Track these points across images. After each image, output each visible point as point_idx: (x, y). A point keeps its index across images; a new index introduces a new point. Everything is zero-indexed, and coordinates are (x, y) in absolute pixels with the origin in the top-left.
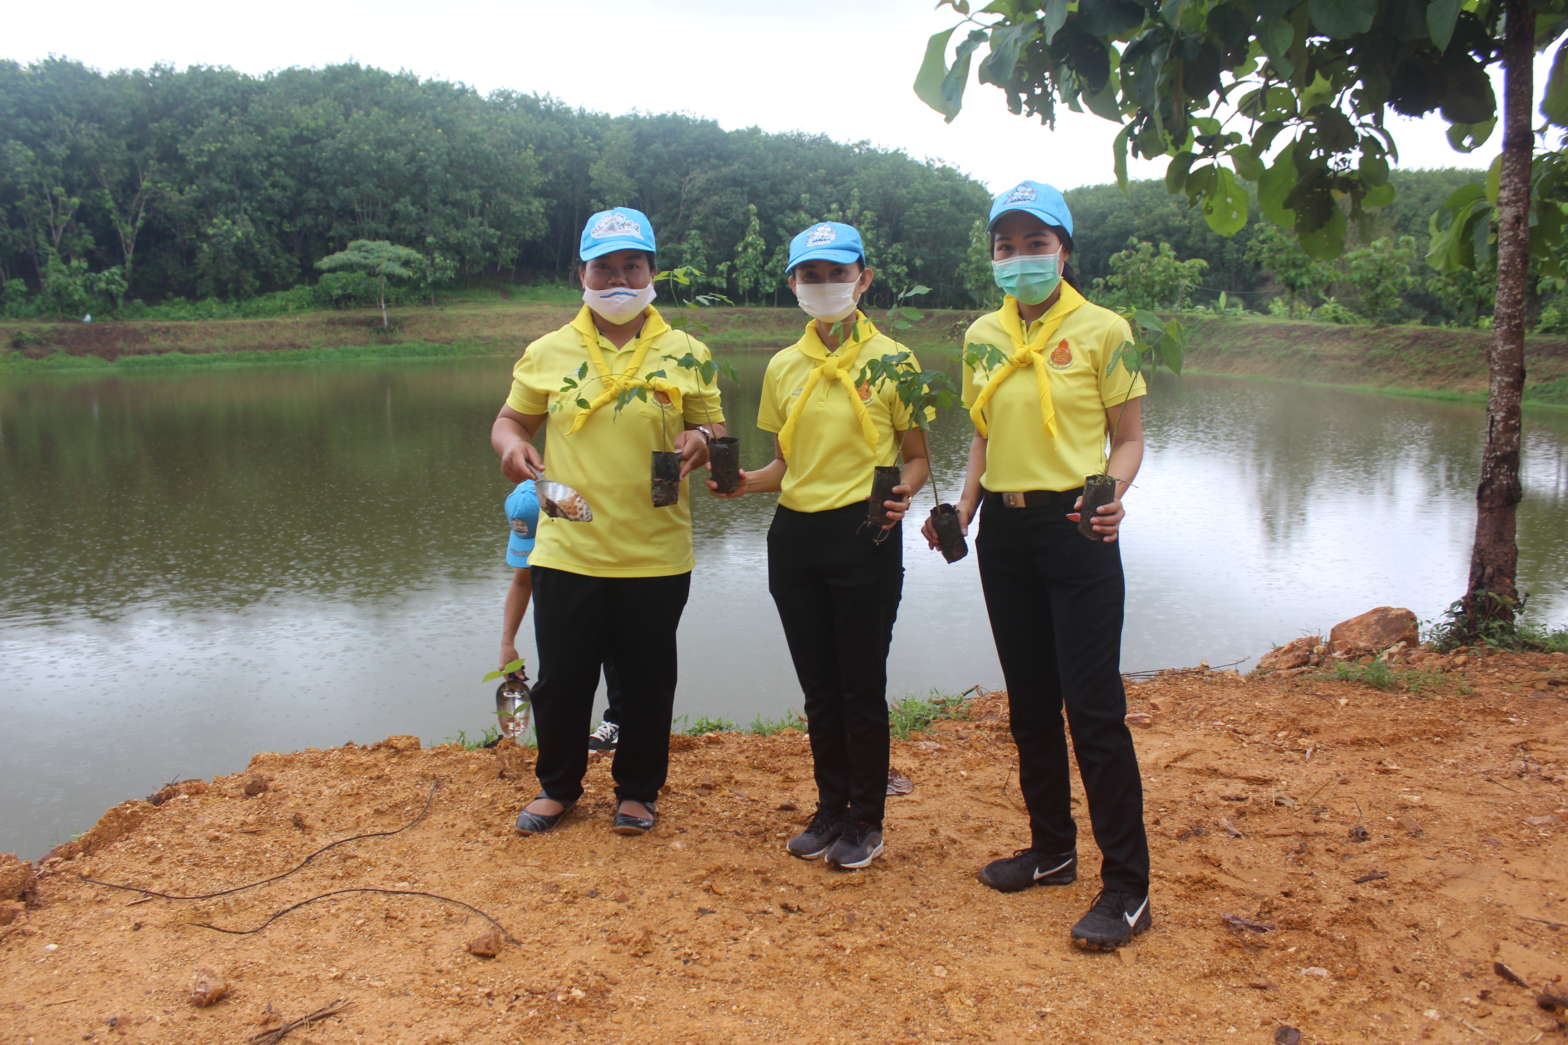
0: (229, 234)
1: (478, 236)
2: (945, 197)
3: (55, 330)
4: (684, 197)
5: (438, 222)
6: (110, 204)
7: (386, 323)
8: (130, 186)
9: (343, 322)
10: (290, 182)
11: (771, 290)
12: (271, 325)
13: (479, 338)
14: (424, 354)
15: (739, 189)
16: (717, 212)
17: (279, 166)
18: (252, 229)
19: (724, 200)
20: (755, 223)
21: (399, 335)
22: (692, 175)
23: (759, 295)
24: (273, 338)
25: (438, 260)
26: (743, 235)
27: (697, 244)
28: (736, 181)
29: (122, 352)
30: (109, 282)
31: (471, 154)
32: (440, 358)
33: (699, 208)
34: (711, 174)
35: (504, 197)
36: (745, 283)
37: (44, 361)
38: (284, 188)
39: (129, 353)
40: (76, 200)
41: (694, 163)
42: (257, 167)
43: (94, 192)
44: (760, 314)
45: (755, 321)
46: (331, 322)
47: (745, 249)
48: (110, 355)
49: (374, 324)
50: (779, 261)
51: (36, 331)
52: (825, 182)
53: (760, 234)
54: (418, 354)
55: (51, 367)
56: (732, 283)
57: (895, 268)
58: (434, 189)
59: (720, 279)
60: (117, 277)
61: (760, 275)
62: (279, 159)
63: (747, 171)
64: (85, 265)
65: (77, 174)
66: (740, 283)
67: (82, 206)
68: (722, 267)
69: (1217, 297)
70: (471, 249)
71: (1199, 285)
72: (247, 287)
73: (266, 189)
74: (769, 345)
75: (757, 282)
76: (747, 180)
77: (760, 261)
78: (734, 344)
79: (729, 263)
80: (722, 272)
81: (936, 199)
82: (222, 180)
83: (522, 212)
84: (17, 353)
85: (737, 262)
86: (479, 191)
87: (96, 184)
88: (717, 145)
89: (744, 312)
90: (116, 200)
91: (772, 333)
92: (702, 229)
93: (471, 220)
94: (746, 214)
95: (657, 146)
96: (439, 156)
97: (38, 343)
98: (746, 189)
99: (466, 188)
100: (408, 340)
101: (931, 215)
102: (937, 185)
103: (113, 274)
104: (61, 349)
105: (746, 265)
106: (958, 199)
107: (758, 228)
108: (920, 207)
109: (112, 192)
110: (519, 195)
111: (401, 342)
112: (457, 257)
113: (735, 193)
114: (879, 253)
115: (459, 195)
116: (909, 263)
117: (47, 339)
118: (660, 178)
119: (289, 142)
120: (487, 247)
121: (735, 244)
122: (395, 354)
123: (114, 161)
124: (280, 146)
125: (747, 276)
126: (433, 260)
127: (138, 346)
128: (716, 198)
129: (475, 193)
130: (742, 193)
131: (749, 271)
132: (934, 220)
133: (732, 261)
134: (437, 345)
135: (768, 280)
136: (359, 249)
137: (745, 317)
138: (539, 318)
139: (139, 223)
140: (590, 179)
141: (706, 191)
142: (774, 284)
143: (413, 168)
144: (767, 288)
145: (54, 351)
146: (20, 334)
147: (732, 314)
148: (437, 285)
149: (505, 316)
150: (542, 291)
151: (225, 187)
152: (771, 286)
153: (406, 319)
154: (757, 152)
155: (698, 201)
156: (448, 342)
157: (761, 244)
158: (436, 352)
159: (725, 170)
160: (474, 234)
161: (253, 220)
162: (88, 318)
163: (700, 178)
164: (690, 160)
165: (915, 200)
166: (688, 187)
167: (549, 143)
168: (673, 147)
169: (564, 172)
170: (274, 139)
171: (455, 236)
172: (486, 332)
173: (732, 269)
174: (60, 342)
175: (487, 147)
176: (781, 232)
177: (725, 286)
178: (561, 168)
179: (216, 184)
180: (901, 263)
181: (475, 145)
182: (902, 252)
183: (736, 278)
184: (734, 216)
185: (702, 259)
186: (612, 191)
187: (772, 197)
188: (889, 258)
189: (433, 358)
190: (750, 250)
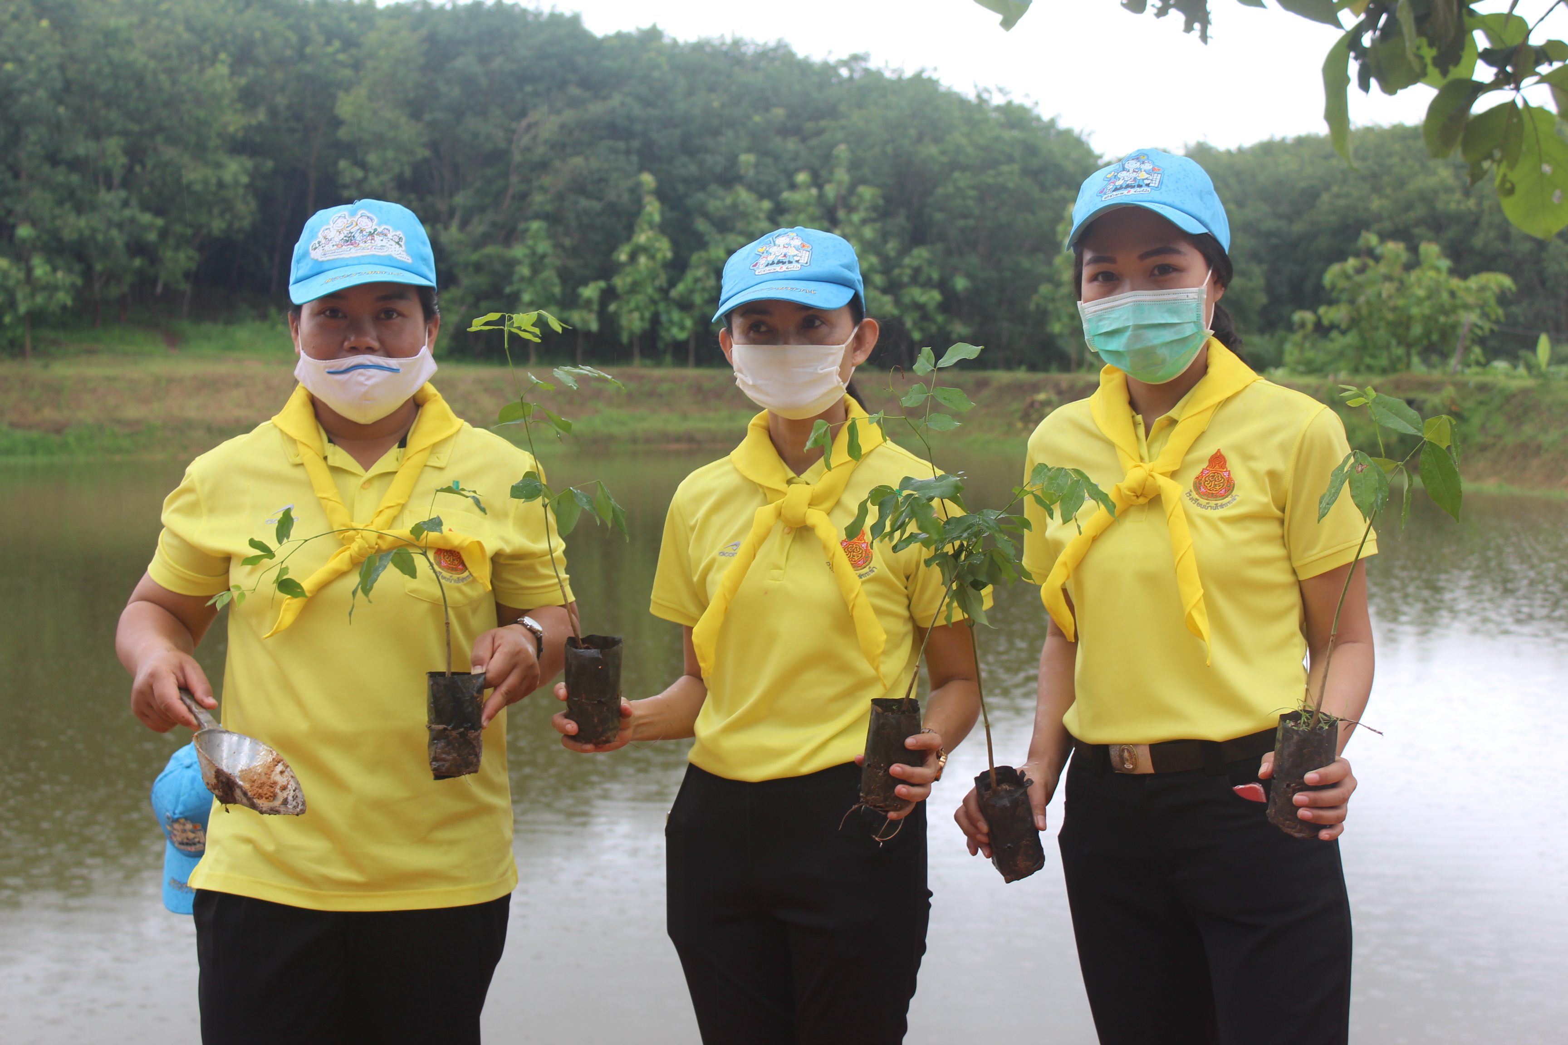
1: (120, 226)
2: (1010, 160)
4: (517, 157)
5: (40, 199)
11: (682, 336)
13: (119, 422)
15: (621, 145)
16: (580, 188)
19: (594, 164)
20: (653, 209)
22: (533, 116)
23: (661, 345)
25: (40, 269)
26: (630, 231)
27: (544, 247)
28: (616, 130)
31: (107, 70)
32: (41, 459)
33: (547, 180)
34: (569, 115)
35: (170, 153)
36: (632, 322)
41: (536, 94)
44: (661, 380)
45: (651, 394)
47: (633, 257)
50: (696, 280)
52: (784, 132)
53: (663, 228)
56: (608, 321)
57: (918, 295)
58: (34, 135)
59: (585, 316)
61: (662, 307)
63: (637, 110)
66: (624, 321)
68: (590, 291)
69: (1532, 346)
70: (105, 251)
71: (1497, 322)
74: (678, 439)
75: (655, 320)
76: (638, 127)
77: (662, 280)
78: (611, 438)
79: (602, 284)
80: (588, 302)
81: (994, 164)
83: (206, 182)
85: (620, 282)
86: (122, 141)
88: (580, 60)
89: (631, 378)
91: (685, 417)
92: (553, 219)
93: (105, 196)
94: (636, 191)
95: (466, 62)
96: (43, 73)
98: (636, 144)
99: (96, 134)
101: (985, 193)
102: (997, 139)
105: (634, 288)
106: (1035, 163)
107: (657, 218)
108: (962, 179)
110: (200, 150)
112: (78, 267)
113: (614, 151)
115: (82, 147)
116: (943, 285)
118: (472, 122)
120: (137, 248)
121: (613, 248)
125: (637, 308)
126: (29, 271)
128: (577, 161)
129: (113, 144)
130: (628, 152)
131: (639, 299)
132: (991, 204)
133: (608, 281)
134: (35, 435)
135: (676, 315)
137: (633, 386)
138: (238, 385)
140: (336, 123)
141: (559, 147)
142: (689, 323)
144: (675, 330)
148: (36, 319)
149: (171, 380)
150: (242, 333)
152: (682, 328)
154: (656, 74)
155: (543, 166)
156: (59, 429)
157: (664, 249)
158: (33, 448)
159: (596, 109)
160: (110, 223)
163: (547, 122)
164: (529, 88)
165: (954, 165)
166: (526, 140)
167: (260, 53)
168: (497, 63)
169: (289, 107)
171: (74, 225)
172: (132, 411)
173: (609, 294)
175: (137, 56)
176: (701, 225)
177: (594, 326)
178: (281, 100)
180: (928, 284)
181: (114, 53)
182: (931, 263)
183: (616, 314)
184: (611, 195)
185: (549, 274)
186: (379, 141)
187: (685, 159)
188: (906, 275)
189: (26, 460)
190: (643, 260)
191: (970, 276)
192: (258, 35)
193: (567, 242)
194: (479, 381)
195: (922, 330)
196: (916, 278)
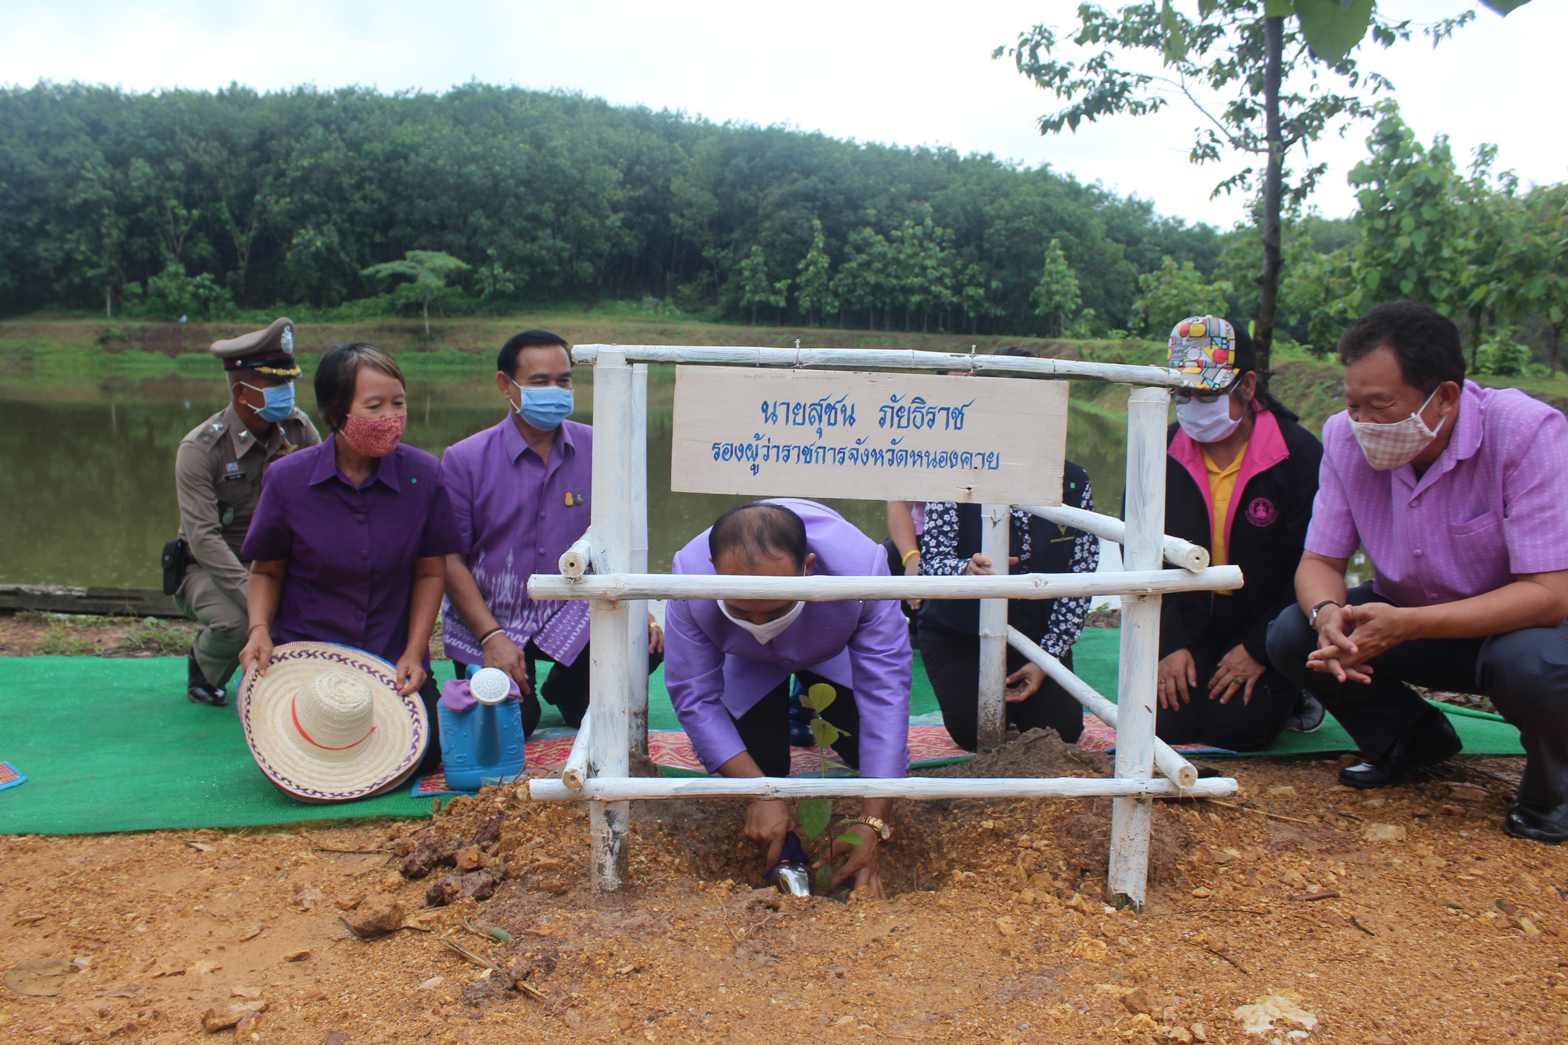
0: (311, 241)
1: (548, 249)
2: (1032, 213)
3: (143, 330)
4: (760, 212)
5: (506, 235)
6: (226, 215)
7: (428, 331)
8: (245, 200)
9: (391, 330)
10: (382, 196)
12: (324, 330)
14: (451, 362)
15: (810, 205)
16: (784, 228)
17: (370, 180)
18: (335, 239)
19: (793, 214)
20: (820, 241)
21: (438, 344)
22: (770, 189)
23: (822, 316)
24: (321, 342)
25: (498, 270)
26: (806, 252)
27: (760, 260)
28: (809, 197)
29: (185, 350)
30: (198, 287)
31: (545, 168)
32: (467, 367)
33: (767, 224)
34: (788, 188)
35: (578, 211)
36: (805, 302)
37: (119, 356)
38: (374, 201)
39: (191, 351)
40: (196, 213)
41: (773, 177)
42: (347, 181)
43: (212, 205)
44: (812, 335)
46: (380, 329)
47: (807, 266)
48: (173, 352)
49: (417, 332)
50: (840, 280)
51: (127, 329)
53: (826, 250)
54: (446, 362)
55: (122, 362)
56: (792, 300)
57: (971, 291)
58: (509, 202)
59: (778, 298)
60: (207, 283)
61: (822, 294)
62: (370, 173)
63: (823, 186)
64: (182, 270)
65: (198, 188)
66: (801, 303)
67: (202, 217)
68: (782, 285)
70: (543, 263)
72: (334, 294)
73: (355, 202)
75: (819, 301)
76: (820, 195)
77: (823, 279)
79: (789, 281)
80: (782, 291)
81: (1021, 216)
82: (317, 194)
83: (592, 226)
84: (100, 347)
85: (798, 280)
86: (553, 205)
87: (217, 199)
90: (232, 212)
92: (769, 246)
93: (542, 233)
94: (812, 230)
95: (740, 161)
96: (513, 170)
97: (122, 339)
98: (818, 204)
99: (541, 202)
100: (445, 350)
101: (1012, 233)
102: (1024, 201)
103: (203, 279)
104: (137, 345)
105: (808, 282)
107: (821, 245)
108: (999, 224)
109: (229, 204)
111: (436, 350)
113: (805, 208)
114: (956, 273)
115: (531, 208)
116: (986, 286)
117: (130, 336)
118: (743, 195)
119: (382, 159)
120: (561, 261)
121: (796, 262)
122: (425, 362)
123: (232, 176)
124: (372, 162)
125: (808, 295)
126: (493, 271)
127: (201, 346)
128: (784, 213)
129: (549, 207)
130: (814, 208)
131: (809, 290)
132: (1015, 239)
133: (793, 279)
134: (466, 355)
136: (412, 260)
138: (580, 331)
139: (252, 233)
140: (671, 195)
141: (777, 206)
142: (837, 304)
143: (489, 182)
144: (828, 308)
145: (131, 347)
146: (108, 331)
147: (782, 334)
148: (497, 294)
151: (316, 200)
152: (833, 307)
153: (452, 328)
155: (768, 216)
156: (480, 352)
157: (825, 262)
158: (464, 361)
159: (803, 184)
160: (541, 248)
161: (341, 231)
162: (184, 318)
163: (775, 193)
164: (771, 174)
165: (998, 217)
166: (764, 202)
167: (645, 159)
168: (758, 161)
170: (368, 154)
171: (523, 248)
173: (793, 287)
174: (141, 339)
175: (564, 162)
176: (847, 249)
177: (783, 304)
179: (307, 197)
180: (979, 285)
181: (550, 160)
182: (981, 273)
183: (798, 298)
184: (799, 232)
185: (762, 276)
186: (690, 205)
187: (850, 213)
188: (965, 279)
189: (460, 367)
190: (811, 268)
191: (1003, 281)
192: (644, 149)
193: (778, 258)
194: (709, 332)
195: (976, 311)
196: (972, 281)
